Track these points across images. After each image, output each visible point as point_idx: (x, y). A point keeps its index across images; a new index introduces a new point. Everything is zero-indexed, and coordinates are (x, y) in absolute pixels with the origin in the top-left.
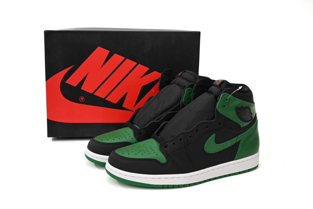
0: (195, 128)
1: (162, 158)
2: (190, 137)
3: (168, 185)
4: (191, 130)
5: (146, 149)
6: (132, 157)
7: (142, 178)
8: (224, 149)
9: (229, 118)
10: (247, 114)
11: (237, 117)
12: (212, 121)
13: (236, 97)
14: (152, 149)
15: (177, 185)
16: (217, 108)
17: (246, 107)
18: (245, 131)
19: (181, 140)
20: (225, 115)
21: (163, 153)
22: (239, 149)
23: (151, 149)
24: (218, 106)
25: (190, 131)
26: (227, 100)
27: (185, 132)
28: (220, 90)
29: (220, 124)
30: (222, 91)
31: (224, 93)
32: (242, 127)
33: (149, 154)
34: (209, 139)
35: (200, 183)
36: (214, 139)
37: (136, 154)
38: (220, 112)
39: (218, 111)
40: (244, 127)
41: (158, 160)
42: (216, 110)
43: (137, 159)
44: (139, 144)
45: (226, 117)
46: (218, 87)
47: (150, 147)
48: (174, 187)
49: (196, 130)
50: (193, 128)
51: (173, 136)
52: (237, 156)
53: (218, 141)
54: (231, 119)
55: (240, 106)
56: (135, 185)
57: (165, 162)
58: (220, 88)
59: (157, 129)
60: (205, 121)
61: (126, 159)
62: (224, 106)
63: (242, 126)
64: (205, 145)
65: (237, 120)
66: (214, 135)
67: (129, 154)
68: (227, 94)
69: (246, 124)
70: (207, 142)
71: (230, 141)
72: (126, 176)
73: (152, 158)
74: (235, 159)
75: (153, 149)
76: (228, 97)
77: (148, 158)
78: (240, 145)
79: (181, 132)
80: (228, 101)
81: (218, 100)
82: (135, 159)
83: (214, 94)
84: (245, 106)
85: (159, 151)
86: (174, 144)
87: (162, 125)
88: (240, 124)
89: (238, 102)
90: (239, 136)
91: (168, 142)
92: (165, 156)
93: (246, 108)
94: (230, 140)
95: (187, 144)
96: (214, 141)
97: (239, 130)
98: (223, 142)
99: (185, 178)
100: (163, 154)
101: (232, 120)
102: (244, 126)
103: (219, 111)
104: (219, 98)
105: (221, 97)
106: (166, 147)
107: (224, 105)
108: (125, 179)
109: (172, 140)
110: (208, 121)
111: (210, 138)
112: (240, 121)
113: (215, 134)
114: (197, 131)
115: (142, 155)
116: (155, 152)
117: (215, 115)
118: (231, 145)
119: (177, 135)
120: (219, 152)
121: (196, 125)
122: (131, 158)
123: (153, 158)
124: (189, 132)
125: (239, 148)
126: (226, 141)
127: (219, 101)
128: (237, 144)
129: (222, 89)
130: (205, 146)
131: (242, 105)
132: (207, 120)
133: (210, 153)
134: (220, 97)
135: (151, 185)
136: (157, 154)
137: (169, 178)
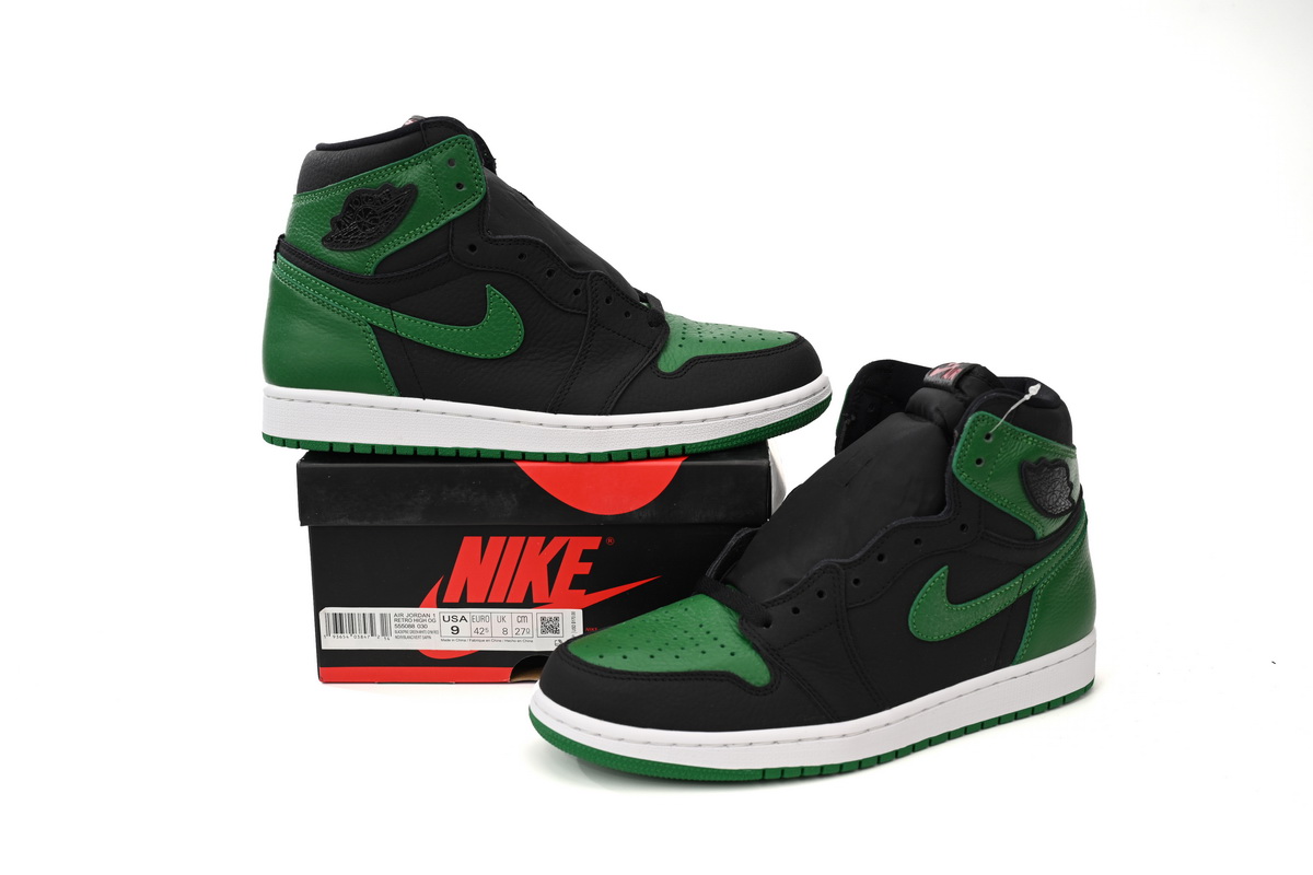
0: (873, 546)
1: (752, 668)
2: (856, 582)
3: (783, 770)
4: (858, 555)
5: (688, 635)
6: (640, 669)
7: (682, 745)
8: (979, 622)
9: (996, 505)
10: (1059, 486)
11: (1024, 499)
12: (934, 518)
13: (1020, 427)
14: (708, 633)
15: (816, 767)
16: (955, 470)
17: (1056, 460)
18: (1049, 554)
19: (821, 594)
20: (979, 494)
21: (755, 647)
22: (1030, 622)
23: (706, 636)
24: (958, 462)
25: (855, 561)
26: (988, 437)
27: (838, 566)
28: (962, 400)
29: (963, 527)
30: (967, 404)
31: (976, 411)
32: (1042, 539)
33: (704, 652)
34: (927, 585)
35: (897, 755)
36: (944, 588)
37: (652, 657)
38: (965, 483)
39: (958, 480)
40: (1047, 537)
41: (741, 675)
42: (947, 476)
43: (658, 674)
44: (654, 618)
45: (985, 501)
46: (952, 389)
47: (701, 626)
48: (806, 774)
49: (876, 555)
50: (867, 547)
51: (789, 583)
52: (1022, 646)
53: (957, 595)
54: (1003, 509)
55: (1034, 459)
56: (655, 775)
57: (767, 682)
58: (961, 396)
59: (714, 560)
60: (911, 519)
61: (617, 675)
62: (979, 462)
63: (1039, 534)
64: (912, 609)
65: (1025, 513)
66: (942, 573)
67: (625, 657)
68: (990, 415)
69: (1053, 526)
70: (918, 597)
71: (997, 592)
72: (621, 742)
73: (717, 669)
74: (1017, 659)
75: (713, 634)
76: (993, 425)
77: (703, 669)
78: (1033, 604)
79: (823, 562)
80: (991, 440)
81: (958, 441)
82: (651, 674)
83: (937, 416)
84: (1050, 458)
85: (738, 639)
86: (796, 611)
87: (732, 542)
88: (1034, 528)
89: (1027, 443)
90: (1028, 572)
91: (773, 603)
92: (765, 659)
93: (1057, 466)
94: (999, 590)
95: (847, 610)
96: (944, 594)
97: (1031, 549)
98: (975, 598)
99: (845, 738)
100: (758, 650)
101: (1007, 511)
102: (1047, 534)
103: (961, 478)
104: (961, 432)
105: (967, 426)
106: (767, 625)
107: (978, 457)
108: (617, 756)
109: (788, 597)
110: (920, 520)
111: (930, 582)
112: (1035, 514)
113: (946, 567)
114: (881, 558)
115: (677, 657)
116: (723, 646)
117: (944, 496)
118: (1003, 607)
119: (805, 577)
120: (962, 635)
121: (877, 538)
122: (637, 674)
123: (722, 669)
124: (850, 563)
125: (1031, 616)
126: (984, 594)
127: (961, 441)
128: (1024, 602)
129: (967, 398)
130: (910, 616)
131: (1043, 455)
132: (917, 514)
133: (930, 639)
134: (963, 427)
135: (719, 770)
136: (732, 654)
137: (784, 742)
